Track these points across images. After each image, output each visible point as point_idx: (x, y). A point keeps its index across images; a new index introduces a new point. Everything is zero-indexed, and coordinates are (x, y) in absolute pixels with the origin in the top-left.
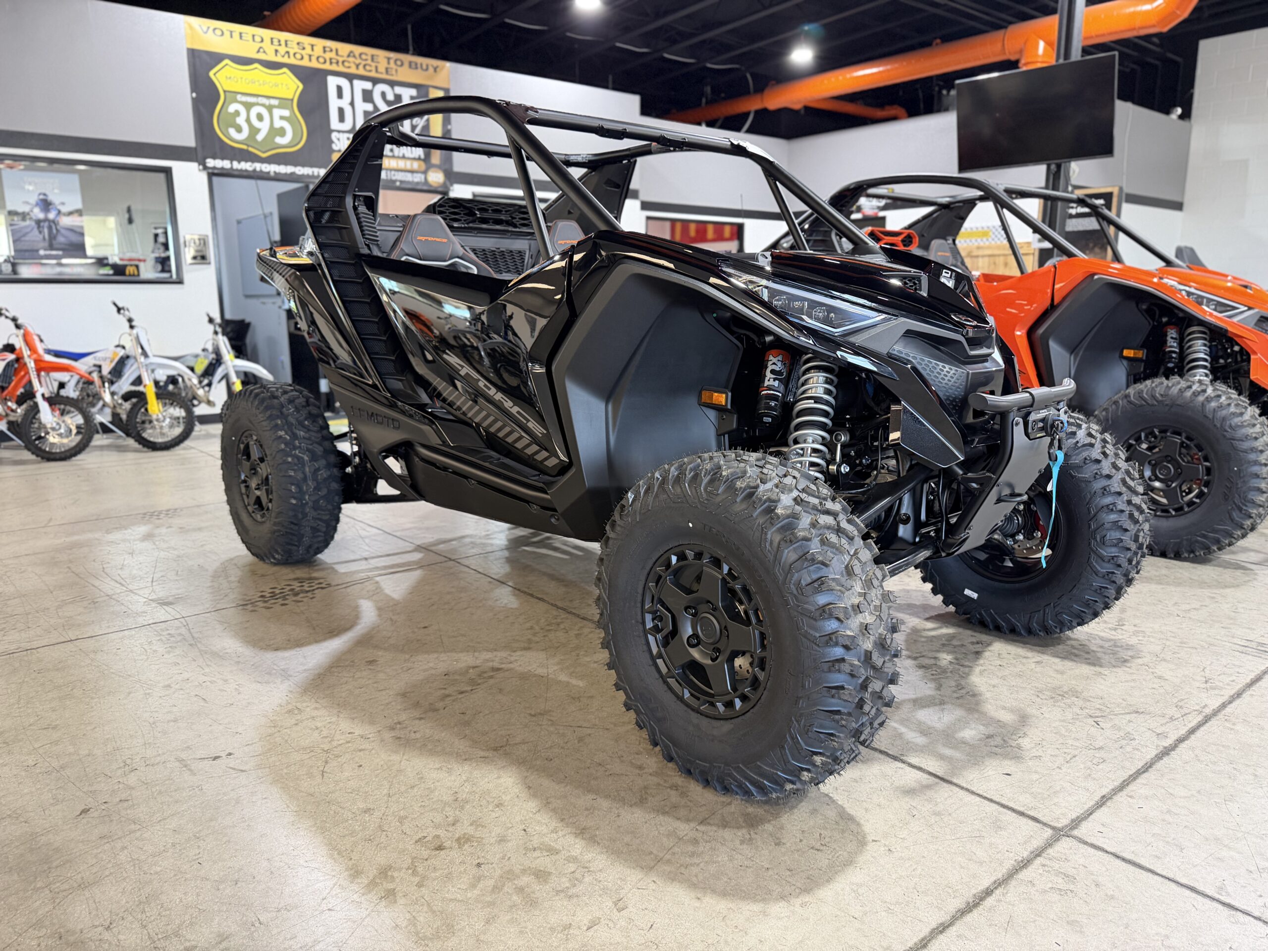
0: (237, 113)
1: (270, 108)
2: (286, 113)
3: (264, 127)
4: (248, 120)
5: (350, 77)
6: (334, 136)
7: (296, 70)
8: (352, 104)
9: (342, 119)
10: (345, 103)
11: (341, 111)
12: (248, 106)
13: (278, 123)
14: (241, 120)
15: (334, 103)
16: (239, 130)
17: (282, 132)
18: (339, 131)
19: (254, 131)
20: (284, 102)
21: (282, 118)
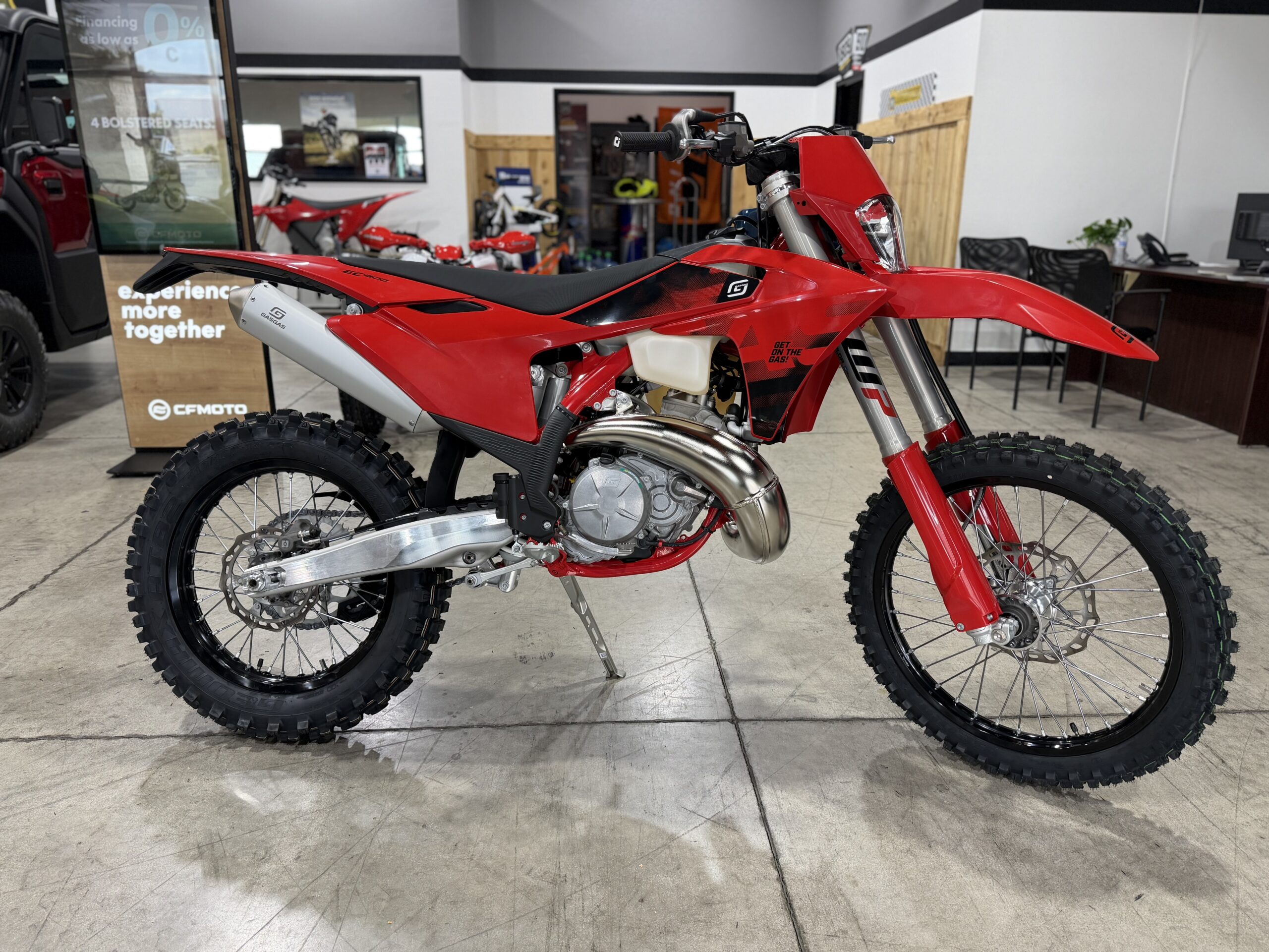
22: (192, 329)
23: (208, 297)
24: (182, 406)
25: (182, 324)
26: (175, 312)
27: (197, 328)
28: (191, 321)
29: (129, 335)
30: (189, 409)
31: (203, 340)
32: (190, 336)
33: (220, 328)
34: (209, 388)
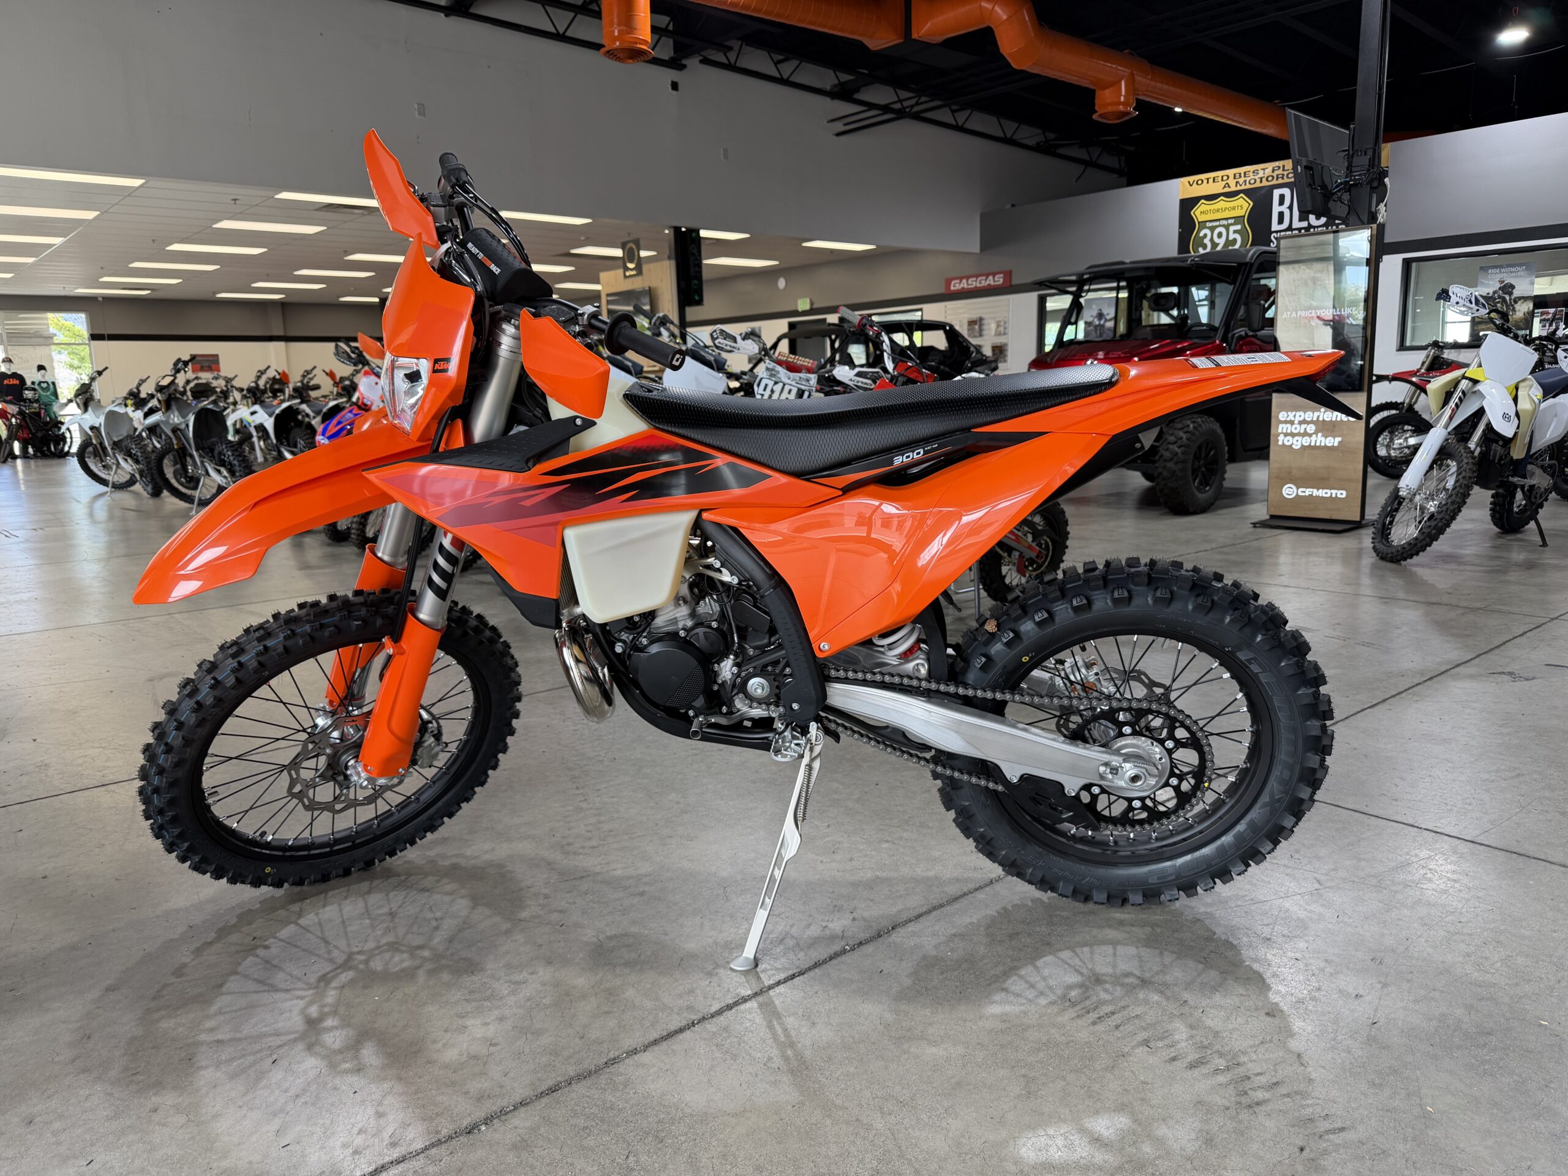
0: (1205, 236)
1: (1227, 227)
2: (1238, 227)
3: (1221, 242)
6: (1273, 236)
7: (1248, 193)
9: (1281, 221)
10: (1284, 208)
11: (1281, 215)
12: (1212, 229)
13: (1232, 237)
14: (1207, 241)
16: (1205, 247)
17: (1235, 240)
18: (1277, 232)
19: (1214, 245)
20: (1238, 220)
21: (1235, 232)
22: (1320, 440)
23: (1334, 419)
24: (1304, 490)
25: (1314, 436)
26: (1311, 428)
27: (1323, 439)
28: (1320, 435)
29: (1280, 443)
30: (1308, 492)
31: (1326, 447)
32: (1318, 444)
33: (1338, 439)
34: (1324, 479)
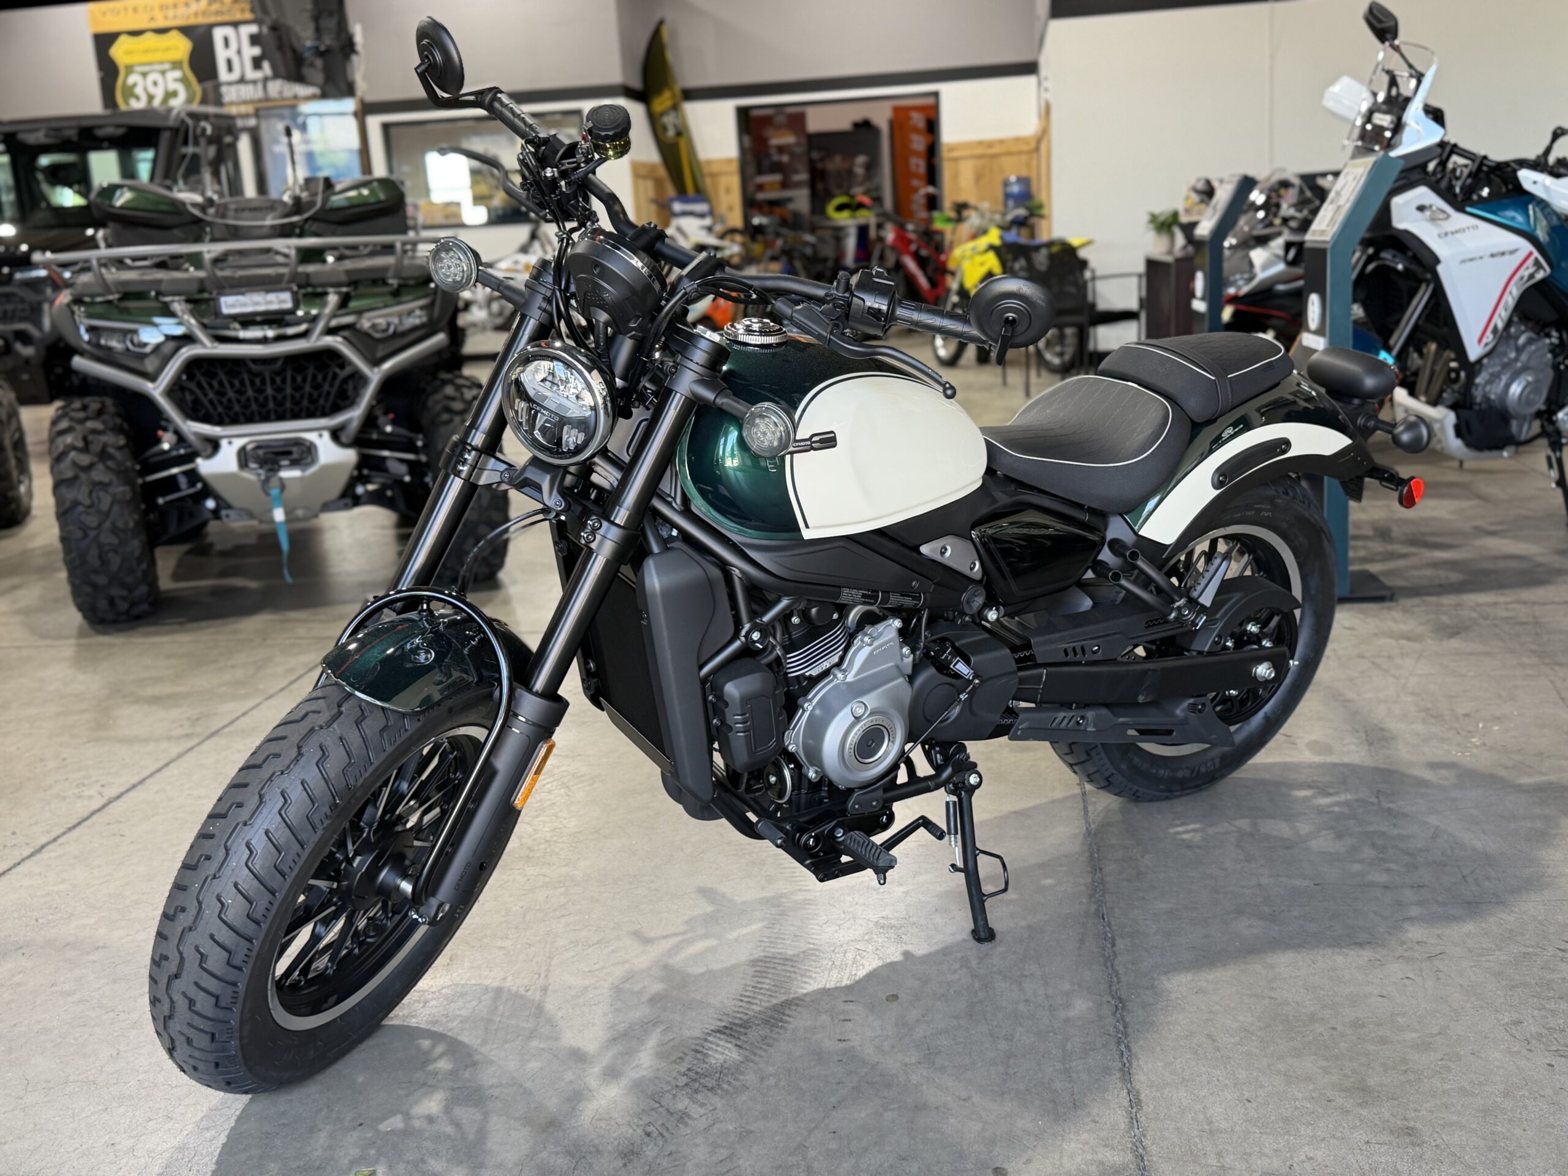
0: (135, 85)
1: (163, 73)
2: (178, 74)
3: (159, 94)
4: (145, 89)
5: (235, 24)
6: (224, 89)
7: (186, 30)
8: (239, 52)
9: (230, 68)
10: (231, 52)
11: (229, 63)
12: (144, 75)
13: (173, 86)
14: (139, 90)
15: (221, 55)
16: (137, 99)
17: (174, 94)
18: (230, 84)
19: (151, 98)
20: (176, 65)
21: (176, 80)
